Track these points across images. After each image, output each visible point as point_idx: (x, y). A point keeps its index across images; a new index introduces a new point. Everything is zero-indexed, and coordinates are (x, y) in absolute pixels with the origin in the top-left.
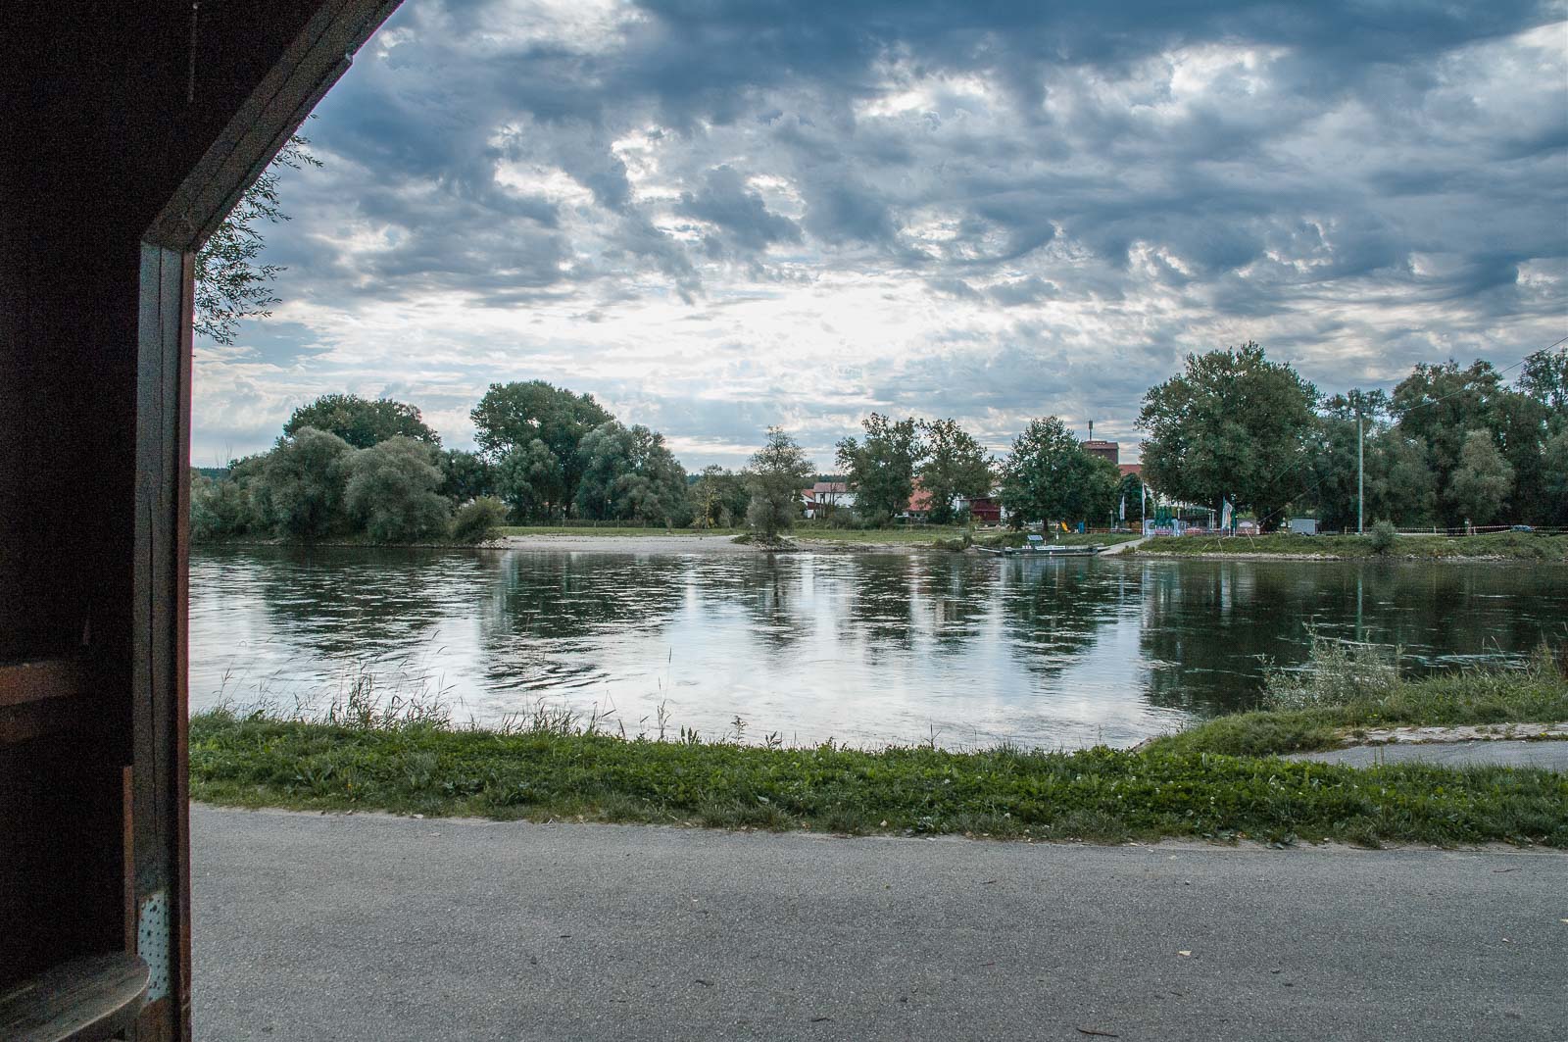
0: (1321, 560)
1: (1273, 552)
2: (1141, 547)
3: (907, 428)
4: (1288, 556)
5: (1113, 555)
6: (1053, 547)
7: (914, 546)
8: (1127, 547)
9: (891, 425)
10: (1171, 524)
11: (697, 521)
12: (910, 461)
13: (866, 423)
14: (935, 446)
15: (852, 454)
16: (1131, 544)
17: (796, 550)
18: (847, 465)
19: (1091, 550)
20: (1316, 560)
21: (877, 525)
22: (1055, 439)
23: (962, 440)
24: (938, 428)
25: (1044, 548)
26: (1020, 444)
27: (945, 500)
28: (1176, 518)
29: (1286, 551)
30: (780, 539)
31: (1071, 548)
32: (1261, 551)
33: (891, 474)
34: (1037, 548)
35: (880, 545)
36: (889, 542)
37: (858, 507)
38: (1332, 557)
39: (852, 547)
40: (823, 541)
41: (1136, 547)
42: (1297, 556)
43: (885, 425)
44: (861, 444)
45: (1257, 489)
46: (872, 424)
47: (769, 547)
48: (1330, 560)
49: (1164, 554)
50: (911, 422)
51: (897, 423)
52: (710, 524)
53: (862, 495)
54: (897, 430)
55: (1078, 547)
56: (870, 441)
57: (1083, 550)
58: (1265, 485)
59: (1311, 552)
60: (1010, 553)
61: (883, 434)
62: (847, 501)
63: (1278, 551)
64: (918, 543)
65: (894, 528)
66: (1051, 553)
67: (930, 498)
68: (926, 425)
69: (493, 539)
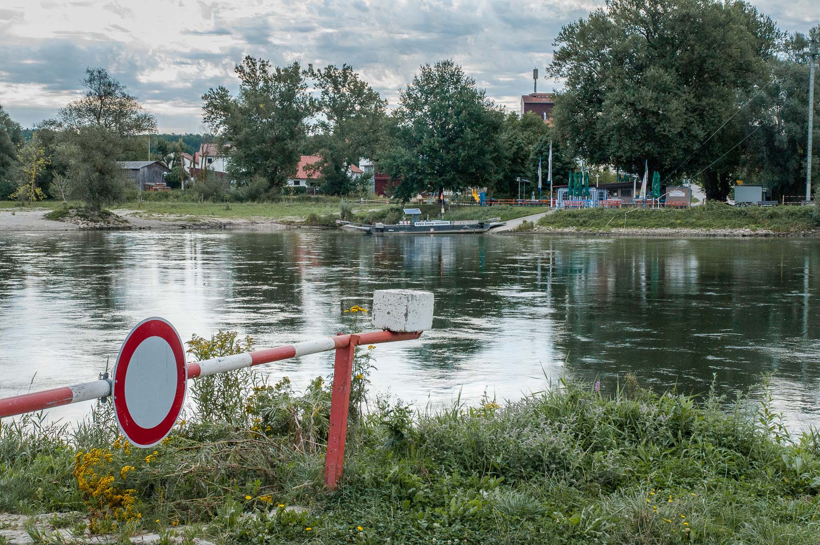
0: (750, 236)
1: (693, 225)
2: (542, 223)
3: (291, 76)
4: (712, 231)
5: (508, 231)
6: (435, 223)
7: (283, 223)
8: (525, 222)
9: (272, 71)
10: (588, 194)
11: (21, 190)
12: (298, 116)
13: (239, 69)
14: (327, 98)
15: (226, 109)
16: (529, 219)
17: (130, 228)
18: (218, 122)
19: (481, 225)
20: (744, 236)
21: (253, 197)
22: (452, 90)
23: (359, 89)
24: (330, 76)
25: (424, 223)
26: (409, 95)
27: (338, 168)
28: (594, 186)
29: (711, 226)
30: (109, 214)
31: (457, 223)
32: (681, 225)
33: (272, 134)
34: (417, 224)
35: (241, 221)
36: (253, 218)
37: (233, 174)
38: (764, 232)
39: (205, 224)
40: (172, 217)
41: (535, 222)
42: (720, 231)
43: (265, 72)
44: (235, 95)
45: (687, 151)
46: (247, 70)
47: (92, 224)
48: (761, 235)
49: (566, 230)
50: (296, 66)
51: (278, 70)
52: (36, 195)
53: (238, 160)
54: (278, 78)
55: (466, 223)
56: (246, 94)
57: (472, 226)
58: (696, 146)
59: (740, 226)
60: (382, 230)
61: (261, 84)
62: (220, 165)
63: (700, 226)
64: (288, 218)
65: (273, 200)
66: (432, 230)
67: (321, 164)
68: (316, 72)
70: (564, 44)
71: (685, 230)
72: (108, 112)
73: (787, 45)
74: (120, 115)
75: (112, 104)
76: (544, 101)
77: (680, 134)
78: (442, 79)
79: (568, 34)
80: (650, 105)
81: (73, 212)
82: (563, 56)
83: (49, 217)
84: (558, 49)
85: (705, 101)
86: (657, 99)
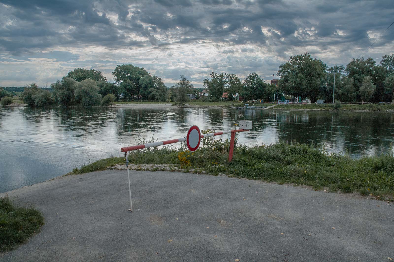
0: (320, 111)
1: (308, 108)
2: (275, 107)
3: (222, 76)
4: (312, 110)
5: (267, 109)
6: (251, 107)
7: (219, 107)
8: (271, 107)
9: (218, 75)
10: (285, 101)
11: (167, 100)
12: (223, 84)
13: (211, 75)
14: (229, 81)
15: (208, 83)
16: (272, 106)
17: (188, 108)
18: (206, 86)
19: (262, 108)
20: (319, 111)
21: (213, 101)
22: (256, 79)
23: (236, 79)
24: (230, 76)
25: (249, 107)
26: (247, 80)
27: (231, 95)
28: (286, 99)
29: (312, 108)
30: (184, 105)
31: (256, 107)
32: (305, 108)
33: (217, 88)
34: (248, 107)
35: (211, 106)
36: (213, 106)
37: (209, 96)
38: (323, 110)
39: (203, 107)
40: (197, 105)
41: (273, 107)
42: (314, 110)
43: (216, 75)
44: (210, 80)
45: (307, 92)
46: (213, 75)
47: (181, 107)
48: (323, 111)
49: (280, 109)
50: (223, 74)
51: (219, 75)
52: (170, 101)
53: (210, 94)
54: (219, 76)
55: (258, 107)
56: (212, 80)
57: (259, 108)
58: (309, 91)
59: (318, 109)
60: (240, 108)
61: (215, 78)
62: (207, 95)
63: (309, 108)
64: (221, 106)
65: (217, 102)
66: (251, 108)
67: (227, 94)
68: (227, 75)
69: (112, 105)
70: (280, 69)
71: (306, 109)
72: (184, 84)
73: (329, 69)
74: (187, 84)
75: (185, 82)
76: (276, 81)
77: (305, 88)
78: (254, 76)
79: (281, 67)
80: (299, 82)
81: (177, 104)
82: (280, 71)
83: (172, 105)
84: (279, 70)
85: (311, 81)
86: (300, 81)
